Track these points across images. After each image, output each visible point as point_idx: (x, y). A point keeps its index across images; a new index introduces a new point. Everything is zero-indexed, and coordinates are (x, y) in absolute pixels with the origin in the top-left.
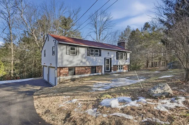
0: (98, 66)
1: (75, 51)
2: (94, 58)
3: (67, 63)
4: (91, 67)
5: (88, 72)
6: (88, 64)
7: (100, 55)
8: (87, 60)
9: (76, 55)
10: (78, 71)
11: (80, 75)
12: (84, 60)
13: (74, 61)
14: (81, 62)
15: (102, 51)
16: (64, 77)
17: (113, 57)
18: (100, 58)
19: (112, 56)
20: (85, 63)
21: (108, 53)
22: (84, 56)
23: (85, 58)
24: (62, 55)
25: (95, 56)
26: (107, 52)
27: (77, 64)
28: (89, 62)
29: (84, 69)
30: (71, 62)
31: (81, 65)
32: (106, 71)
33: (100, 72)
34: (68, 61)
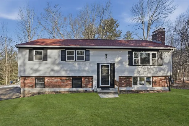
0: (85, 77)
1: (42, 55)
2: (76, 64)
3: (31, 71)
4: (71, 78)
5: (67, 85)
6: (63, 73)
7: (87, 60)
8: (61, 68)
9: (43, 61)
10: (49, 83)
11: (53, 89)
12: (56, 68)
13: (41, 68)
14: (52, 70)
15: (92, 53)
16: (30, 89)
17: (121, 62)
18: (87, 63)
19: (117, 60)
20: (58, 72)
21: (106, 55)
22: (57, 62)
23: (58, 65)
24: (24, 62)
25: (75, 61)
26: (104, 52)
27: (45, 73)
28: (66, 71)
29: (59, 80)
30: (37, 70)
31: (52, 74)
32: (100, 85)
33: (90, 86)
34: (32, 69)
